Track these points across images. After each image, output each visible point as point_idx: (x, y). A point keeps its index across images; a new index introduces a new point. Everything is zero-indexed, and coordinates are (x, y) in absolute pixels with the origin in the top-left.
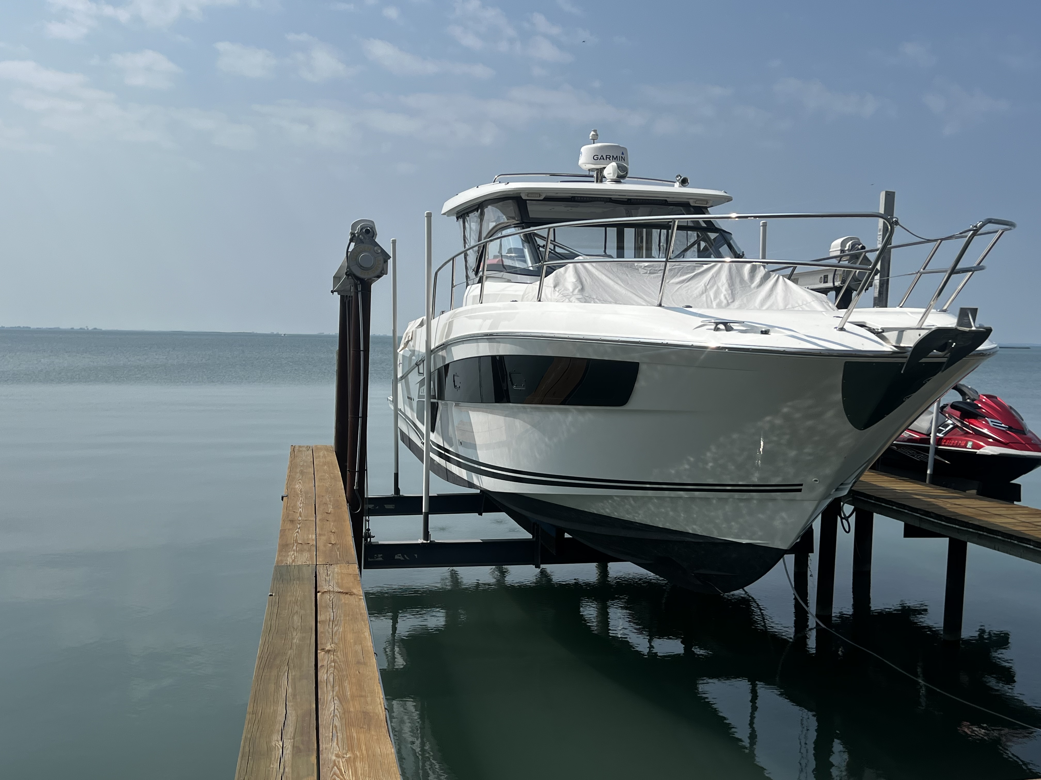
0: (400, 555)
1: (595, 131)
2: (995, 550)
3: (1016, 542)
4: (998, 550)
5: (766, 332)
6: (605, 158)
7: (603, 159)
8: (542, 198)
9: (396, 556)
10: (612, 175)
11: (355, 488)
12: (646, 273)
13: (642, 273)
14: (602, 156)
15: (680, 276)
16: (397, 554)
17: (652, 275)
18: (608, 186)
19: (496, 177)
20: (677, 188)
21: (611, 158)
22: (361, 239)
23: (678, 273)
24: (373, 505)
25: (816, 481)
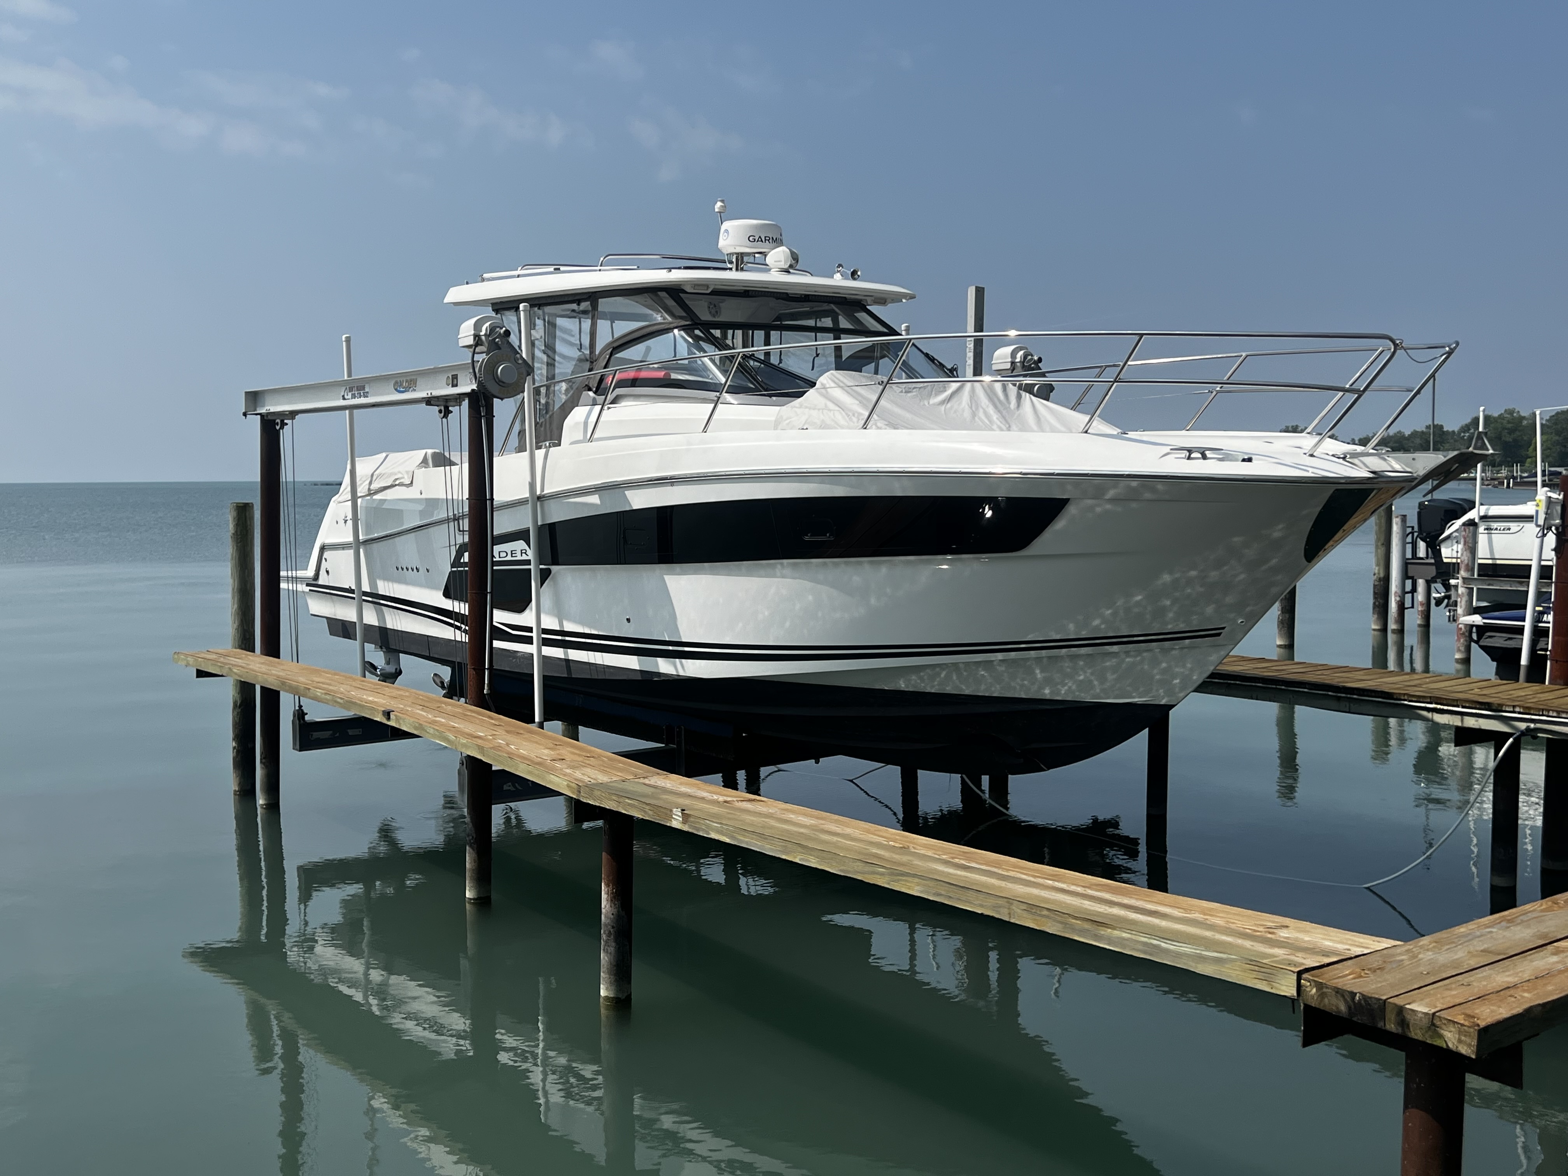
0: (510, 784)
1: (722, 201)
2: (1252, 699)
3: (1283, 687)
4: (1257, 699)
5: (1250, 460)
6: (764, 240)
7: (762, 241)
8: (708, 292)
9: (505, 786)
10: (783, 263)
11: (485, 692)
12: (902, 392)
13: (898, 392)
14: (760, 237)
15: (936, 395)
16: (505, 784)
17: (909, 395)
18: (775, 276)
19: (602, 259)
20: (838, 281)
21: (771, 241)
22: (497, 344)
23: (932, 391)
24: (331, 732)
25: (1242, 622)
